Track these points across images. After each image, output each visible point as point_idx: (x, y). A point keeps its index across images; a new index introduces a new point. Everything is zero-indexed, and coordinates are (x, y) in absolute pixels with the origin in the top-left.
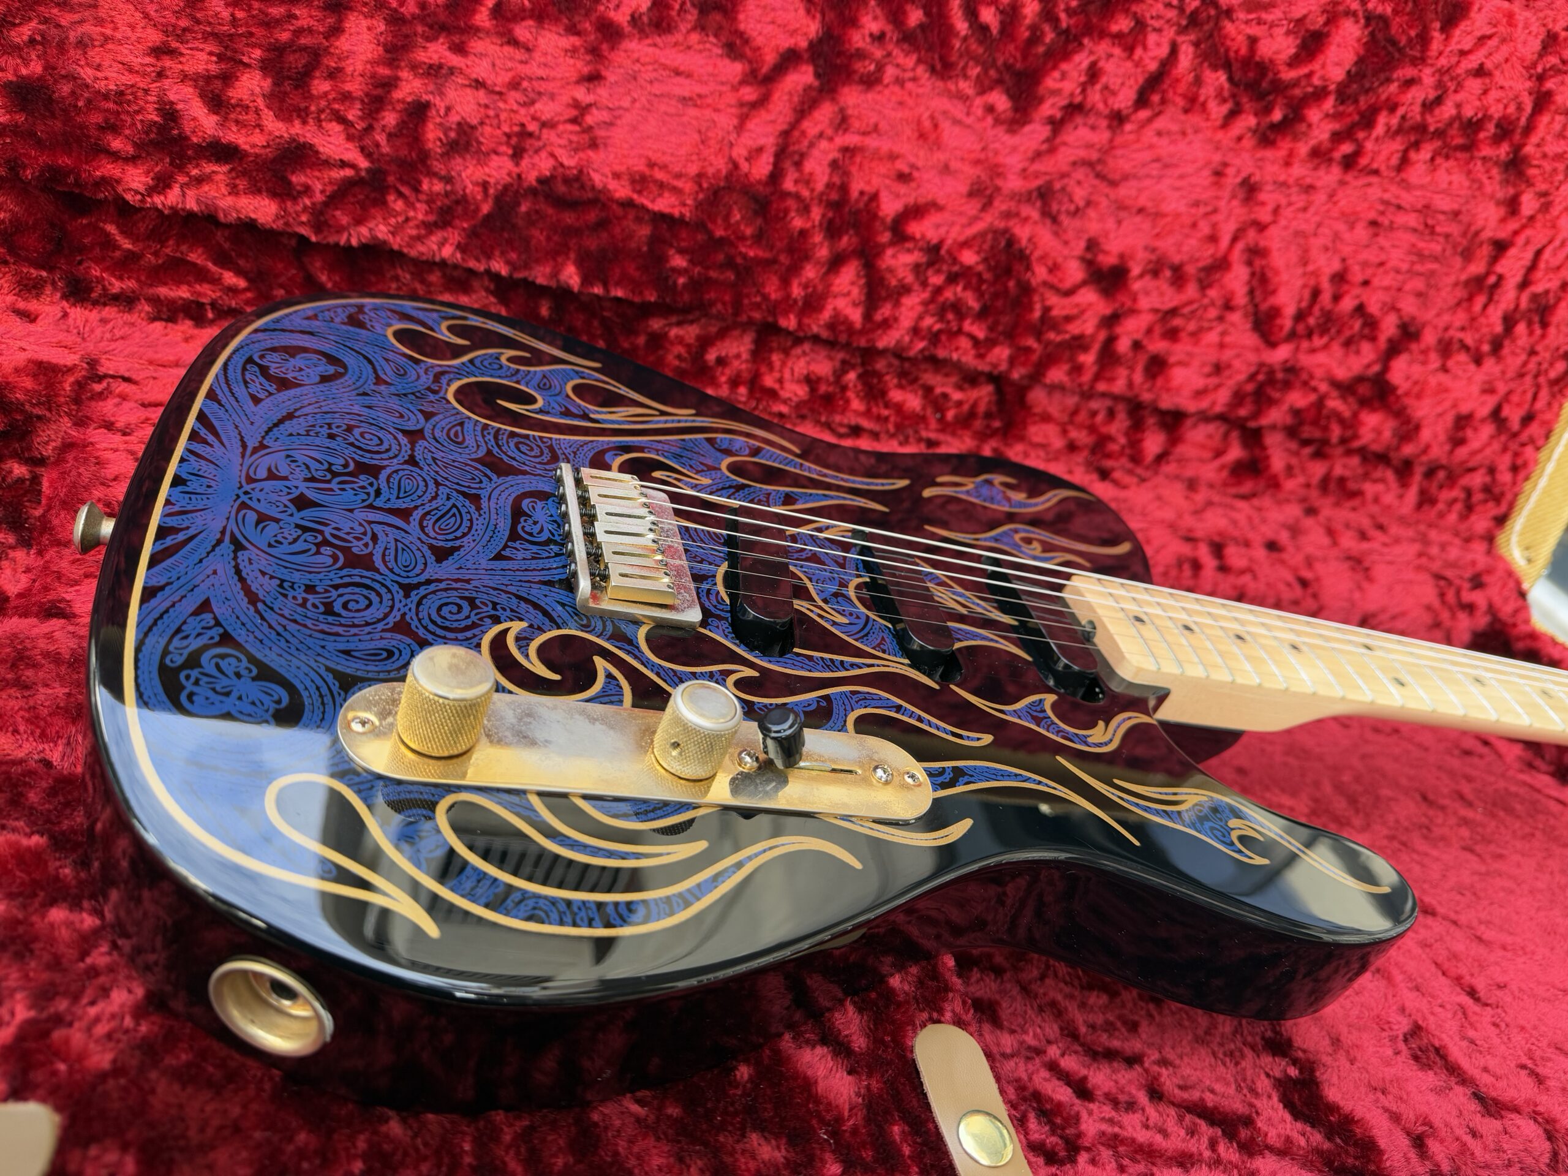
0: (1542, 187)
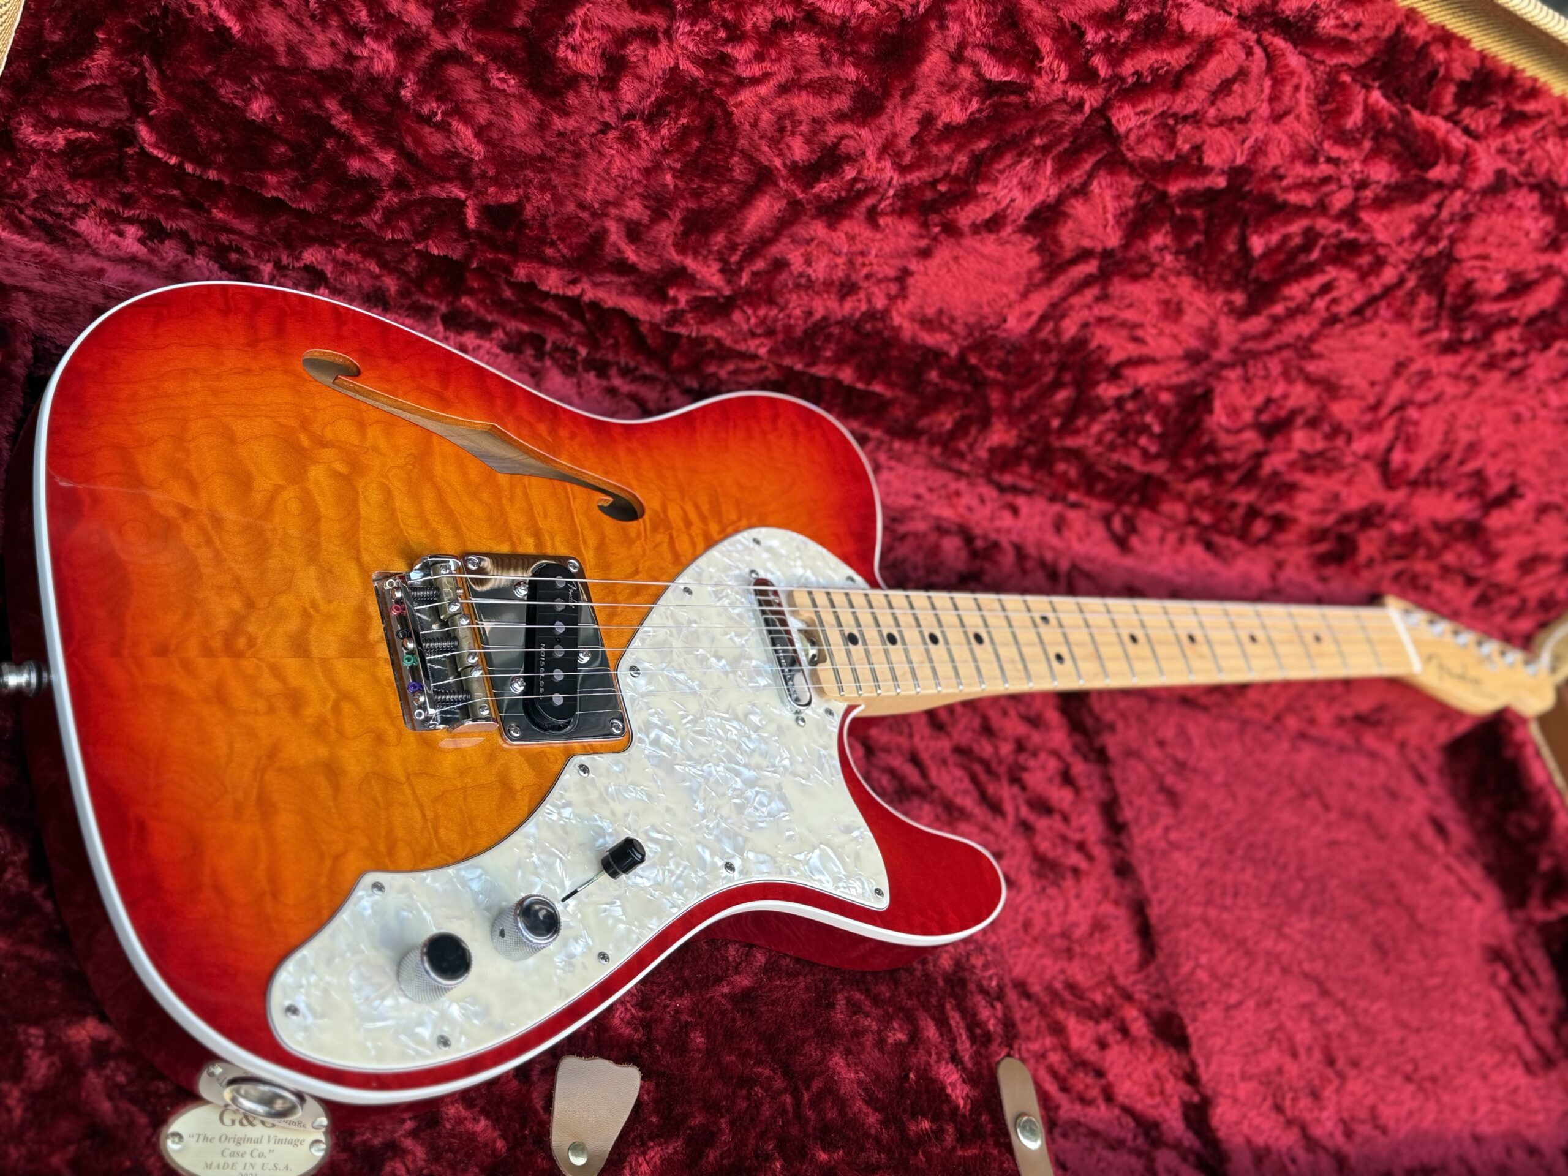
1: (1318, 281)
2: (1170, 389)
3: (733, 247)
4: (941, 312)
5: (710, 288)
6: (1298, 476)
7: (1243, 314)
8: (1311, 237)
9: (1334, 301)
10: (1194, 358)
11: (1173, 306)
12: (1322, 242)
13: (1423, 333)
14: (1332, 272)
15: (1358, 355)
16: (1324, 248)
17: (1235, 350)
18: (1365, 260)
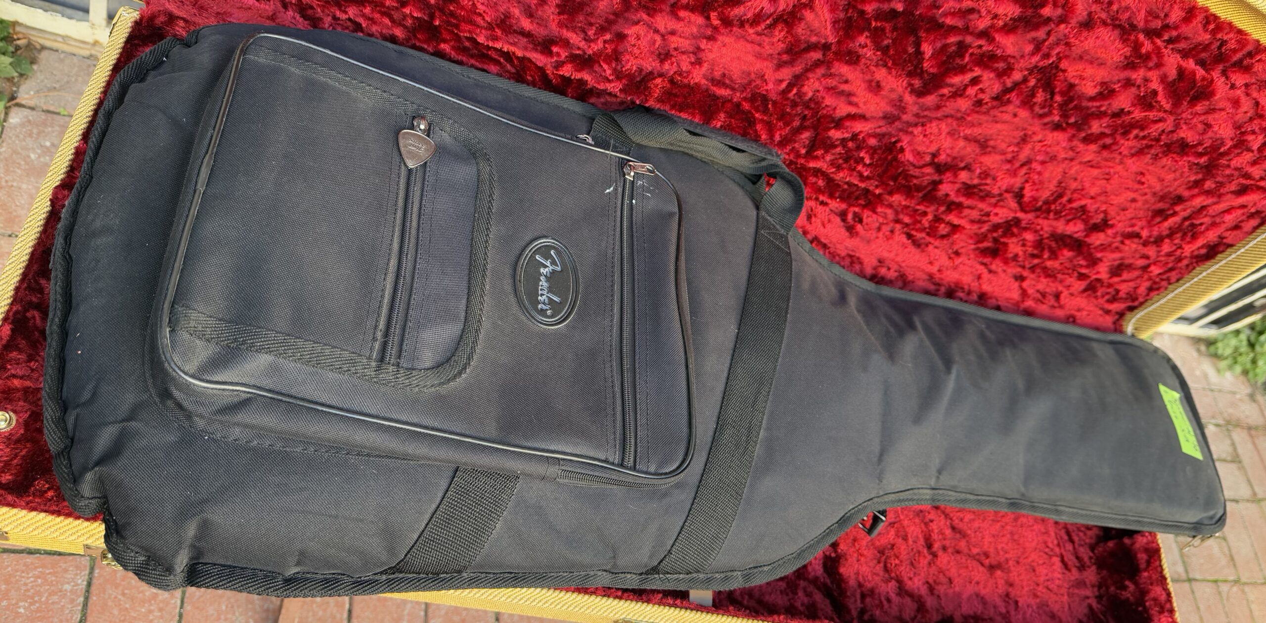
0: (1219, 179)
1: (969, 76)
2: (875, 136)
3: (591, 24)
4: (724, 75)
5: (579, 48)
6: (962, 199)
7: (920, 93)
8: (962, 47)
9: (982, 91)
10: (890, 119)
11: (874, 84)
12: (971, 51)
13: (1041, 116)
14: (977, 72)
15: (999, 126)
16: (972, 55)
17: (917, 115)
18: (1001, 65)
